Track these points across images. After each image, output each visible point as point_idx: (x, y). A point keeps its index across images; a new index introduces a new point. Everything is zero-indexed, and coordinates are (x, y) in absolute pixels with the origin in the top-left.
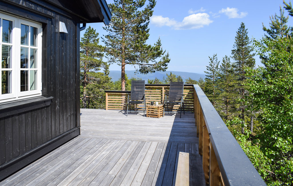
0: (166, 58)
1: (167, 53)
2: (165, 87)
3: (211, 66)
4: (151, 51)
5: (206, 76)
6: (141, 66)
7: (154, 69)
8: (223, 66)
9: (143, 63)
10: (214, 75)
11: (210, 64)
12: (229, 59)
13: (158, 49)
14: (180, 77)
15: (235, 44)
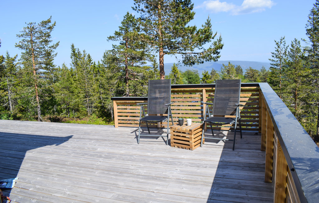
0: (218, 43)
1: (219, 36)
2: (207, 88)
3: (277, 52)
4: (197, 34)
5: (271, 64)
6: (184, 56)
7: (202, 59)
8: (291, 52)
9: (187, 52)
10: (281, 63)
11: (277, 49)
12: (299, 42)
13: (207, 31)
14: (239, 66)
15: (309, 23)
